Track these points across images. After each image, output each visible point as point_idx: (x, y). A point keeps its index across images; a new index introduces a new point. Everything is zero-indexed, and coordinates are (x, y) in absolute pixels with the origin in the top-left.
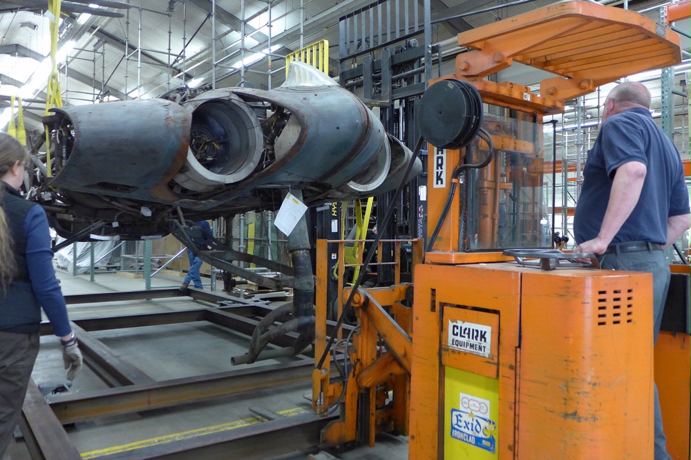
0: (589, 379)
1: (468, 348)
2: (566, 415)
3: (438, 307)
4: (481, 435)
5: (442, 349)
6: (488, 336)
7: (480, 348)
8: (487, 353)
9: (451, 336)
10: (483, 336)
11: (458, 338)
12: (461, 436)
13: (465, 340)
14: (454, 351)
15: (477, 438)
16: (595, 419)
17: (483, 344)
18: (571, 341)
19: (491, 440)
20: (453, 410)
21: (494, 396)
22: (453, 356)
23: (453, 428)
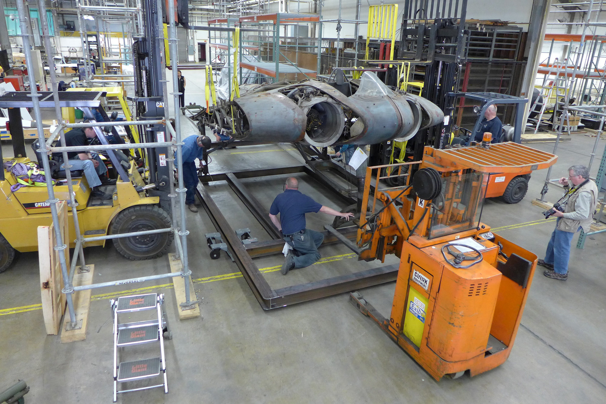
0: (461, 314)
1: (420, 283)
2: (450, 323)
3: (410, 262)
4: (420, 315)
5: (410, 279)
6: (428, 282)
7: (424, 286)
8: (426, 288)
9: (414, 276)
10: (426, 282)
11: (416, 278)
12: (413, 312)
13: (419, 280)
14: (414, 282)
15: (418, 315)
16: (460, 327)
17: (425, 285)
18: (456, 299)
19: (423, 318)
20: (411, 302)
21: (427, 304)
22: (413, 283)
23: (410, 308)
